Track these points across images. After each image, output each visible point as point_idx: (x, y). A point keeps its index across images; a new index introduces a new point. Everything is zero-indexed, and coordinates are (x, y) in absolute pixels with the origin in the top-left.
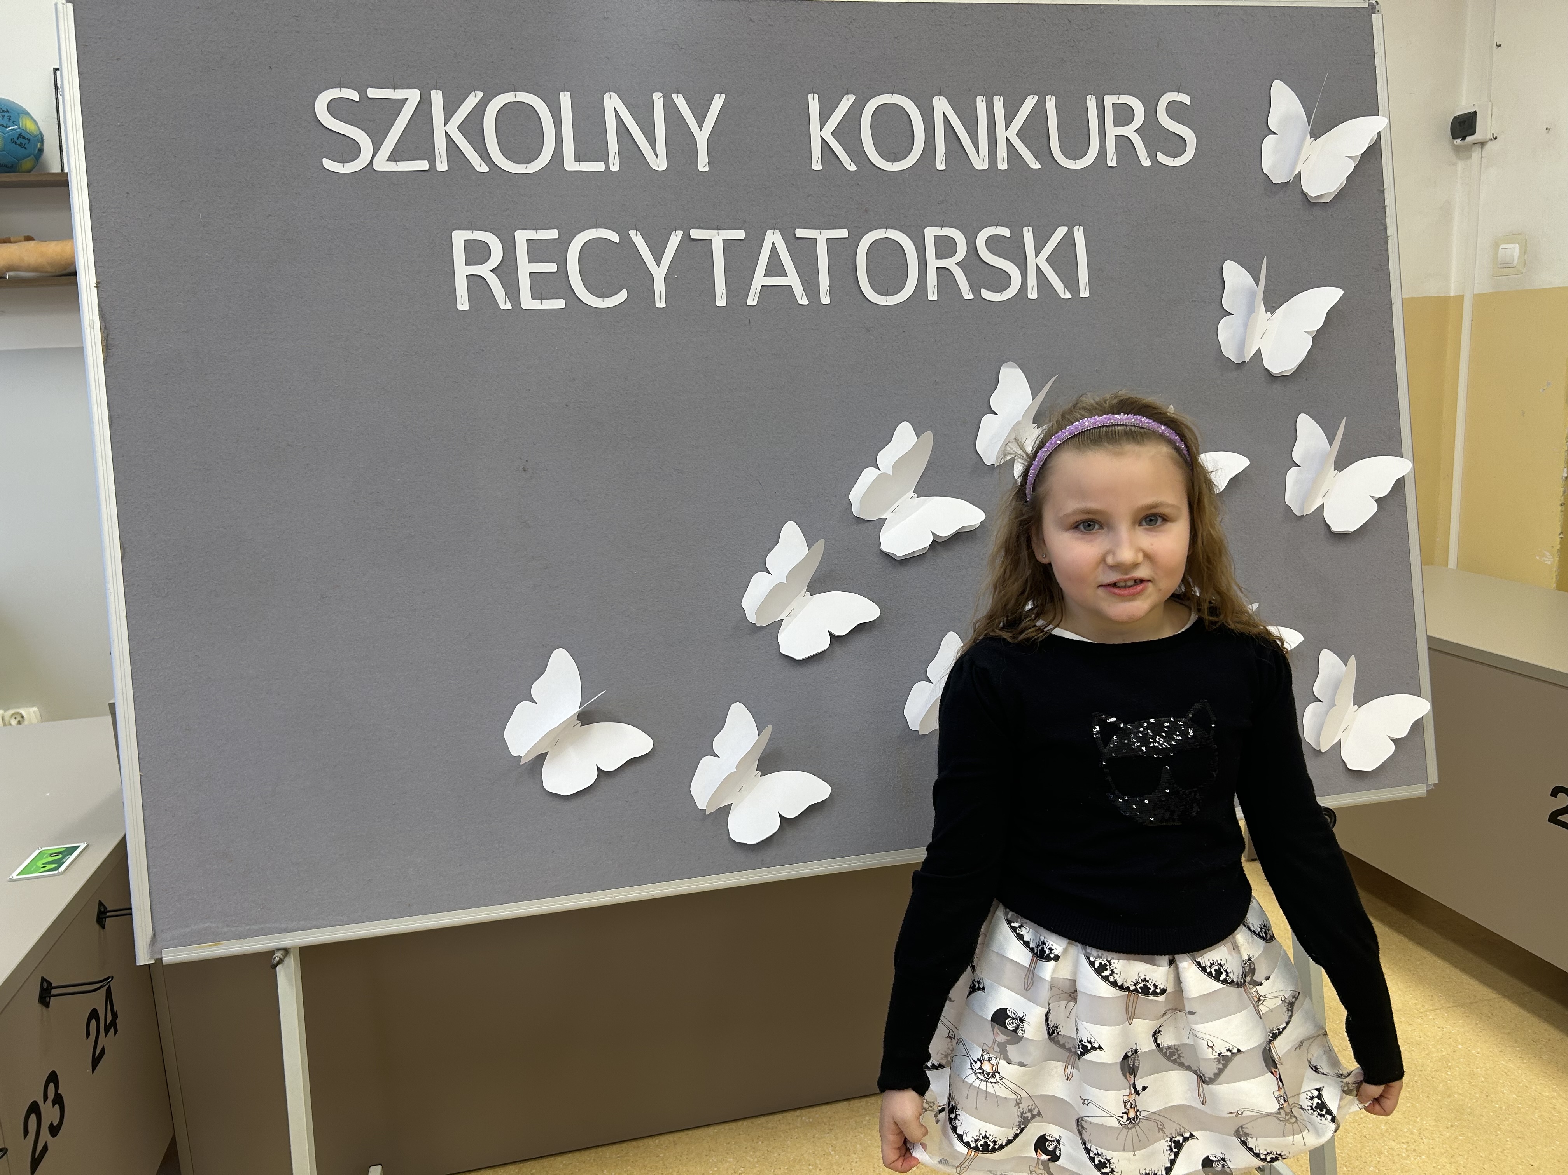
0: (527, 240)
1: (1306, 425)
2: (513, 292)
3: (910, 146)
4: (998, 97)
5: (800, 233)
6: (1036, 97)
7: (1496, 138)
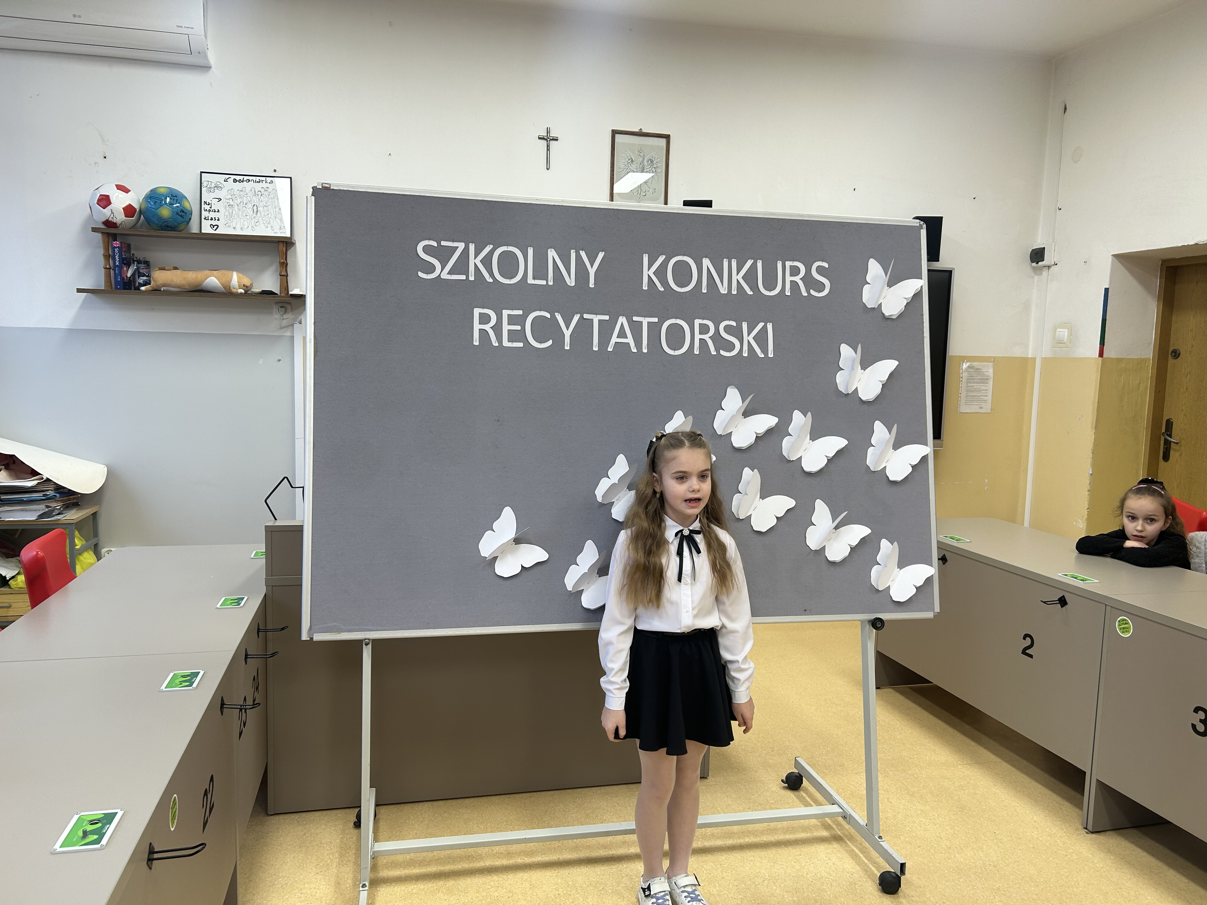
0: (508, 315)
1: (878, 426)
2: (499, 338)
3: (690, 281)
4: (734, 259)
5: (635, 319)
6: (753, 261)
7: (1056, 264)
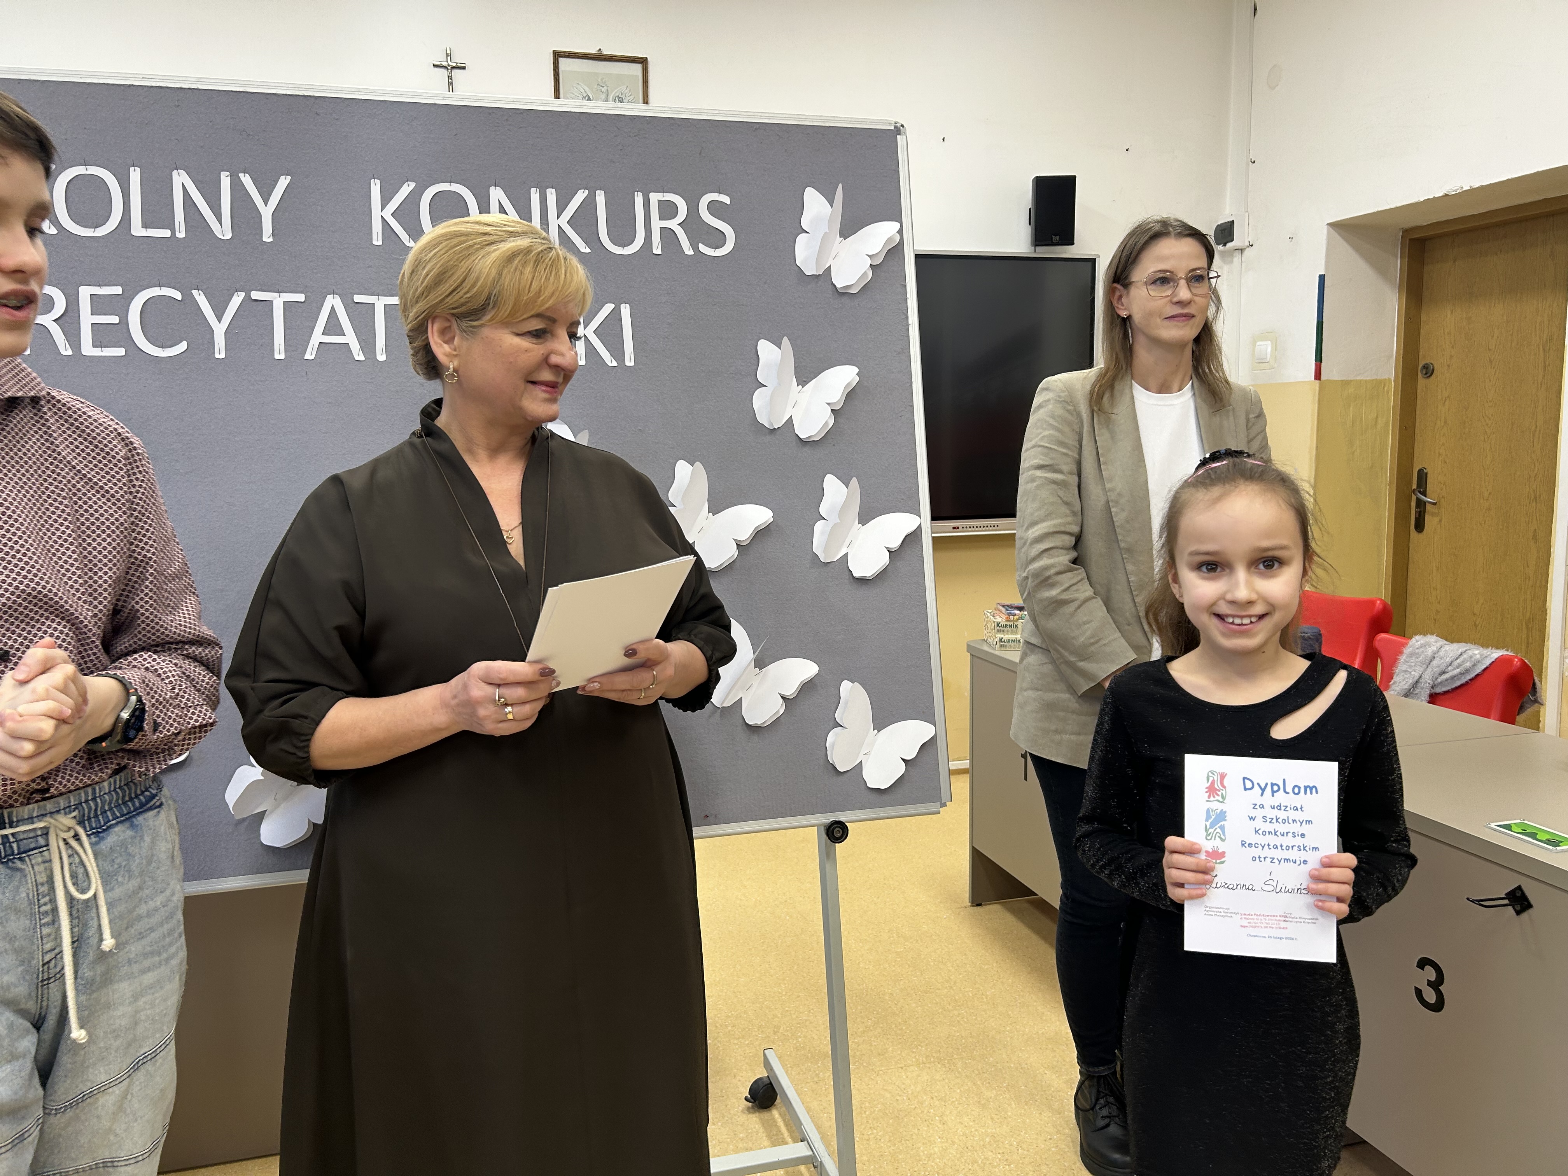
0: (91, 295)
1: (832, 484)
2: (74, 340)
4: (550, 189)
6: (586, 192)
7: (1252, 245)
